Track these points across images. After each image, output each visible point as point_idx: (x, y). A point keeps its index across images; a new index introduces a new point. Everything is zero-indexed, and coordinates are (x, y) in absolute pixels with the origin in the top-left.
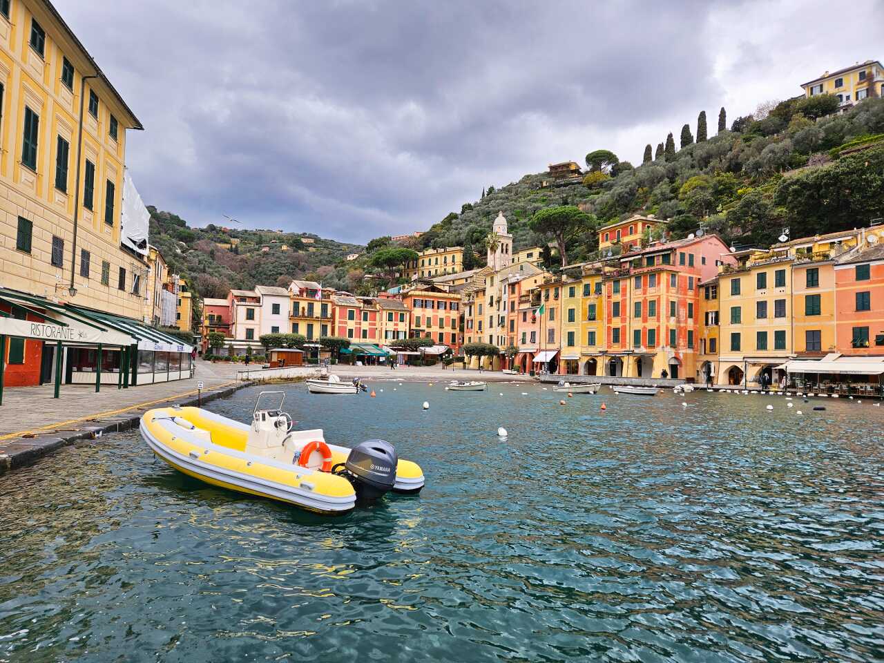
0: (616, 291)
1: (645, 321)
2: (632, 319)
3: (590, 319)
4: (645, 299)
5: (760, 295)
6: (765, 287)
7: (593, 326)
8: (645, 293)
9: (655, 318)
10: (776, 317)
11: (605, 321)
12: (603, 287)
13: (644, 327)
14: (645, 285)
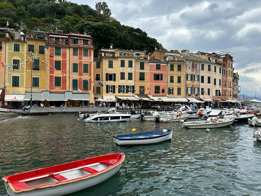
0: (58, 54)
1: (81, 74)
2: (71, 73)
3: (33, 69)
4: (81, 63)
5: (121, 69)
6: (124, 67)
7: (36, 74)
8: (80, 58)
9: (88, 74)
10: (129, 79)
11: (48, 72)
12: (45, 49)
13: (80, 78)
14: (80, 54)
